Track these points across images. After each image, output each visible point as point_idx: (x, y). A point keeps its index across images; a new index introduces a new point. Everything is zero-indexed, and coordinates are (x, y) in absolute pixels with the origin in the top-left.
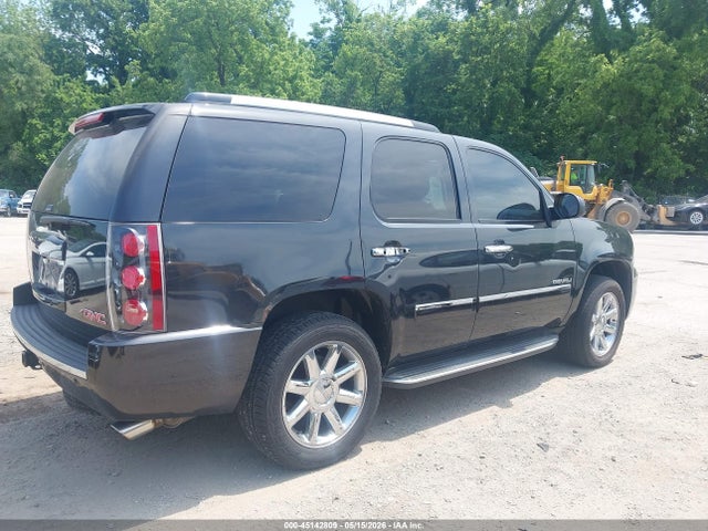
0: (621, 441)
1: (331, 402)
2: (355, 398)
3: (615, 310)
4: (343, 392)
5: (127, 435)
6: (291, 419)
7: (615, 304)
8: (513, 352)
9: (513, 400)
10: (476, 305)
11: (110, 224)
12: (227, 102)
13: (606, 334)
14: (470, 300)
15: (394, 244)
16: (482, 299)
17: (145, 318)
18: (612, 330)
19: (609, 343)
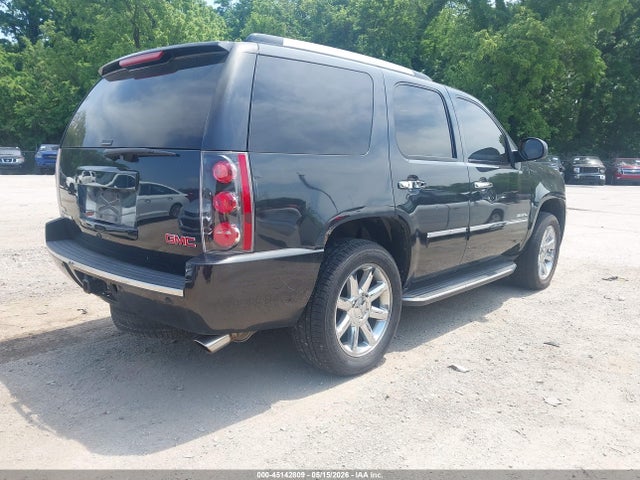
0: (588, 344)
1: (366, 317)
2: (382, 314)
3: (553, 241)
4: (374, 308)
5: (210, 349)
6: (340, 330)
7: (553, 236)
8: (489, 275)
9: (487, 316)
10: (468, 234)
11: (203, 153)
12: (281, 44)
13: (546, 261)
14: (464, 230)
15: (414, 178)
16: (472, 229)
17: (238, 240)
18: (550, 258)
19: (548, 268)
